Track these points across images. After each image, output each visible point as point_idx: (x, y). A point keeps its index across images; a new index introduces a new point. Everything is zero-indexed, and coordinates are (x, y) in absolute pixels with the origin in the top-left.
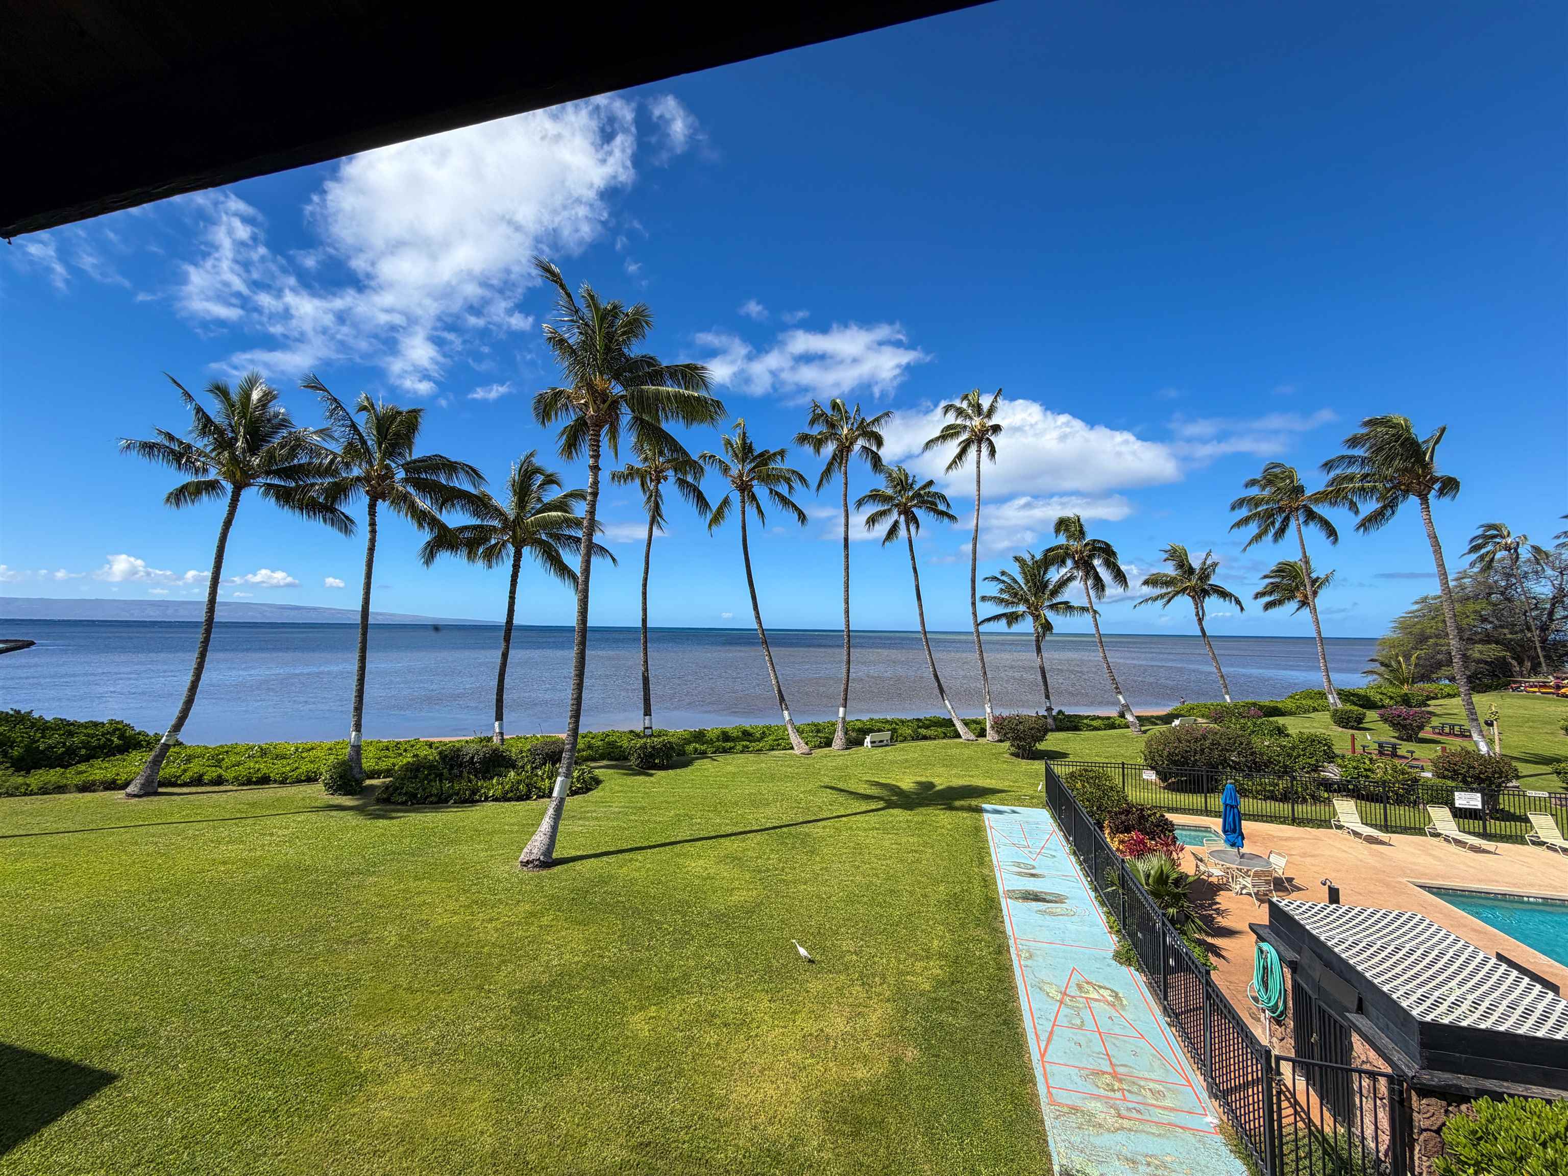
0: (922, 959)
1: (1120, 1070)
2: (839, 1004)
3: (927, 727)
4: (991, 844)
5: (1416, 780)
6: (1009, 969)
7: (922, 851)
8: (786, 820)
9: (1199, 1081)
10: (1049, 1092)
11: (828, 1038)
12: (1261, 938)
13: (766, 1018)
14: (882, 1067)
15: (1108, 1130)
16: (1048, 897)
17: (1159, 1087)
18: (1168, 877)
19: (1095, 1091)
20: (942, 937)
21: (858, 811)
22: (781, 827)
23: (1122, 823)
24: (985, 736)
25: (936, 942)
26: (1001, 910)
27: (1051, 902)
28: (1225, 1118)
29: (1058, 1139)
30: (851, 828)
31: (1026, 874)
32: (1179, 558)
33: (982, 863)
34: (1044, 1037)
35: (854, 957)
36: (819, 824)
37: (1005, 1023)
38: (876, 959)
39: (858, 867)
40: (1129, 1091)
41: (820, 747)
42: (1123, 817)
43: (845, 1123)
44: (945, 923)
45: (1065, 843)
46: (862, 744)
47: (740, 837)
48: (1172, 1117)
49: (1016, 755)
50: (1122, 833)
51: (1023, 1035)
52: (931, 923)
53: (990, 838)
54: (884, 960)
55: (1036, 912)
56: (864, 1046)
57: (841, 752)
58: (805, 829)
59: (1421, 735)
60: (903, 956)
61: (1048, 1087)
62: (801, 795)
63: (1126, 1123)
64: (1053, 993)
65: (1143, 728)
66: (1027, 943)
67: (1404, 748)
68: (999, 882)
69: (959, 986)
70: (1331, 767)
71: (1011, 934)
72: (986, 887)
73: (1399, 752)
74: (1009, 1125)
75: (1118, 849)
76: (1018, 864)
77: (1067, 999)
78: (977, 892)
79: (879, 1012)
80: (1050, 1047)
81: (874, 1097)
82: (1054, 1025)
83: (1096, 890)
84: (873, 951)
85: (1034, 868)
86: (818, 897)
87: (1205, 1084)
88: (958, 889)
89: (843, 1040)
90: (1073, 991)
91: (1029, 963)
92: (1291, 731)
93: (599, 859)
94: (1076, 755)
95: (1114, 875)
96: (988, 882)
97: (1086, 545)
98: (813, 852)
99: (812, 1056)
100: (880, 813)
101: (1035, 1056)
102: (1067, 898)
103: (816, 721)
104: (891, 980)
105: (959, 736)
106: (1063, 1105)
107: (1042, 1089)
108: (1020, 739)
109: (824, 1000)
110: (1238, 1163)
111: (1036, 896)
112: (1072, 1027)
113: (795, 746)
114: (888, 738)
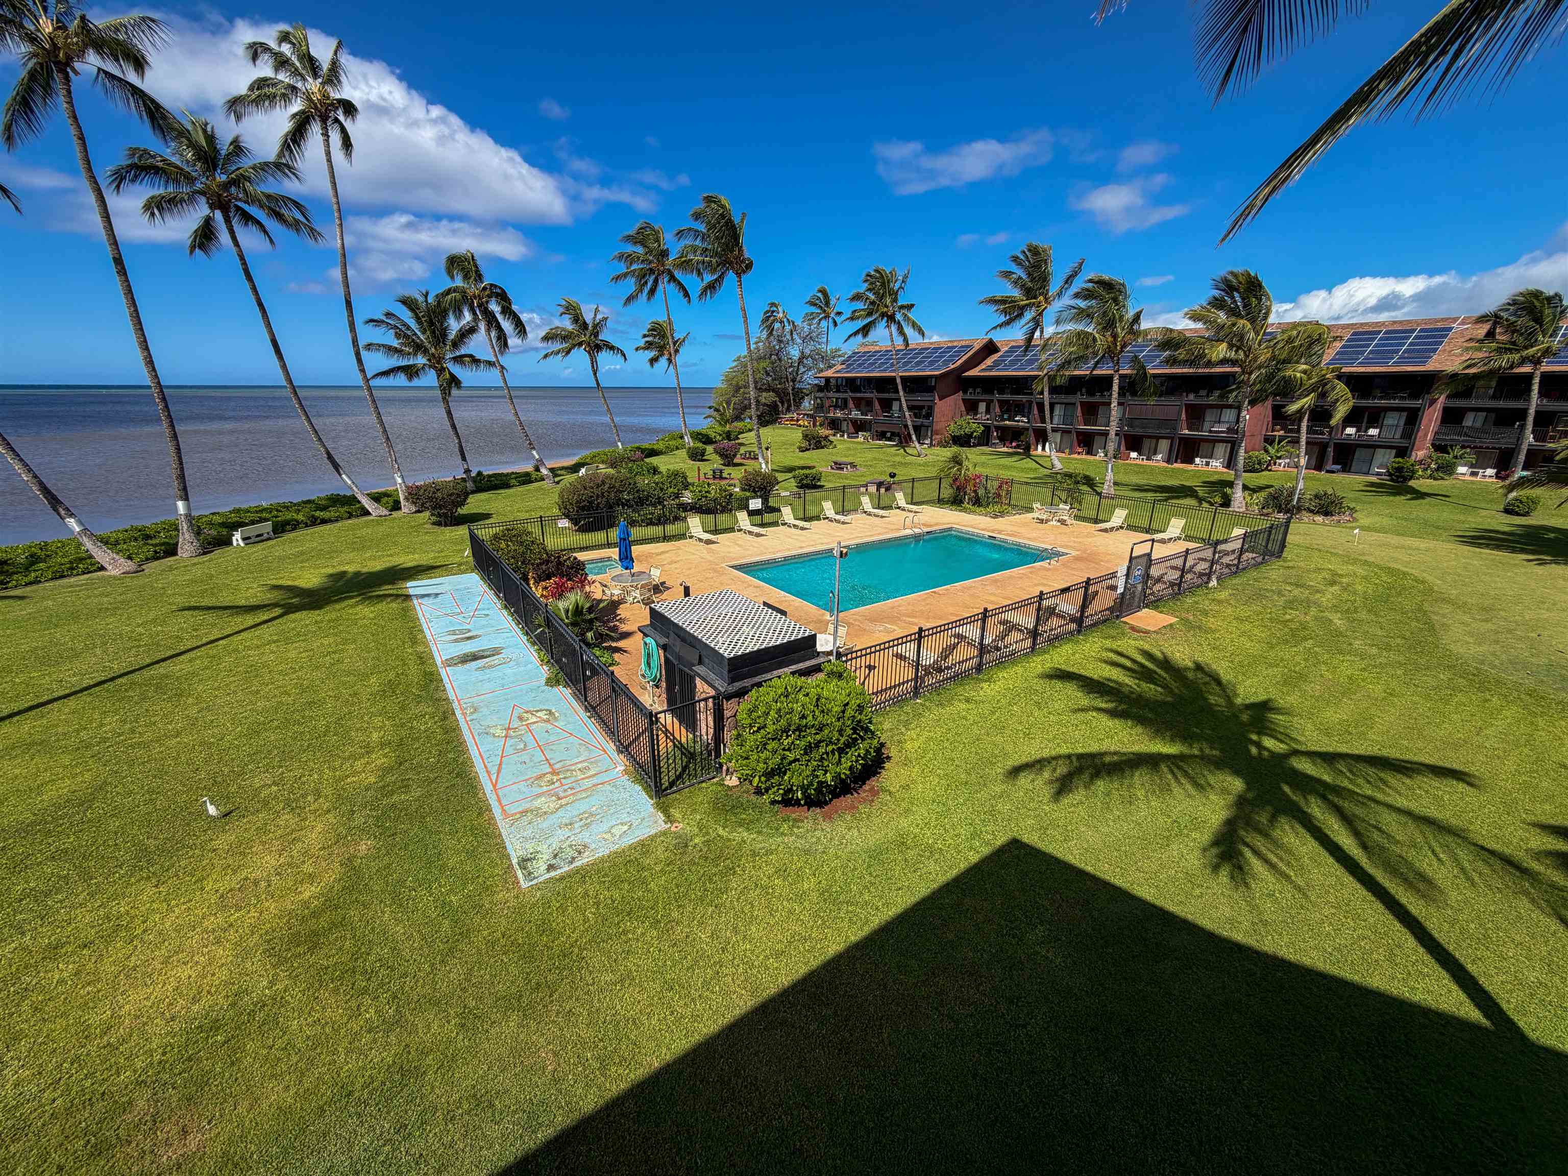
0: (362, 756)
1: (557, 766)
2: (264, 843)
3: (324, 508)
4: (423, 620)
6: (457, 728)
7: (342, 650)
8: (117, 668)
9: (611, 747)
10: (504, 810)
11: (256, 883)
12: (646, 635)
13: (155, 906)
14: (332, 874)
15: (552, 813)
16: (486, 653)
17: (586, 764)
18: (582, 608)
19: (540, 790)
20: (381, 727)
21: (242, 627)
22: (112, 679)
23: (544, 572)
24: (400, 508)
25: (375, 735)
26: (442, 680)
27: (489, 656)
28: (628, 764)
29: (514, 840)
30: (234, 651)
31: (462, 639)
32: (573, 312)
33: (414, 642)
34: (494, 770)
35: (275, 788)
36: (181, 658)
37: (458, 775)
38: (303, 779)
39: (258, 692)
40: (564, 778)
41: (156, 559)
42: (544, 567)
43: (298, 946)
44: (383, 713)
45: (496, 600)
46: (230, 543)
47: (33, 713)
48: (595, 780)
49: (439, 524)
50: (544, 581)
51: (477, 777)
52: (366, 718)
53: (420, 615)
54: (316, 776)
55: (476, 670)
56: (308, 868)
57: (196, 560)
58: (159, 670)
59: (735, 461)
60: (337, 764)
61: (502, 807)
62: (141, 629)
63: (563, 801)
64: (498, 732)
65: (557, 479)
66: (470, 700)
67: (727, 471)
68: (436, 655)
69: (407, 764)
70: (687, 493)
71: (454, 698)
72: (423, 663)
73: (723, 475)
74: (471, 854)
75: (542, 596)
76: (453, 633)
77: (511, 732)
78: (414, 671)
79: (319, 829)
80: (500, 775)
81: (330, 903)
82: (502, 757)
83: (527, 634)
84: (298, 773)
85: (469, 631)
86: (203, 744)
87: (615, 748)
88: (392, 675)
89: (278, 874)
90: (516, 723)
91: (474, 716)
92: (663, 469)
94: (499, 514)
95: (540, 620)
96: (424, 659)
97: (484, 289)
98: (181, 695)
99: (239, 908)
100: (275, 623)
101: (488, 787)
102: (503, 648)
103: (138, 524)
104: (329, 791)
105: (367, 513)
106: (516, 814)
107: (497, 812)
108: (440, 507)
109: (241, 850)
110: (638, 788)
111: (475, 655)
112: (518, 751)
113: (106, 565)
114: (270, 529)
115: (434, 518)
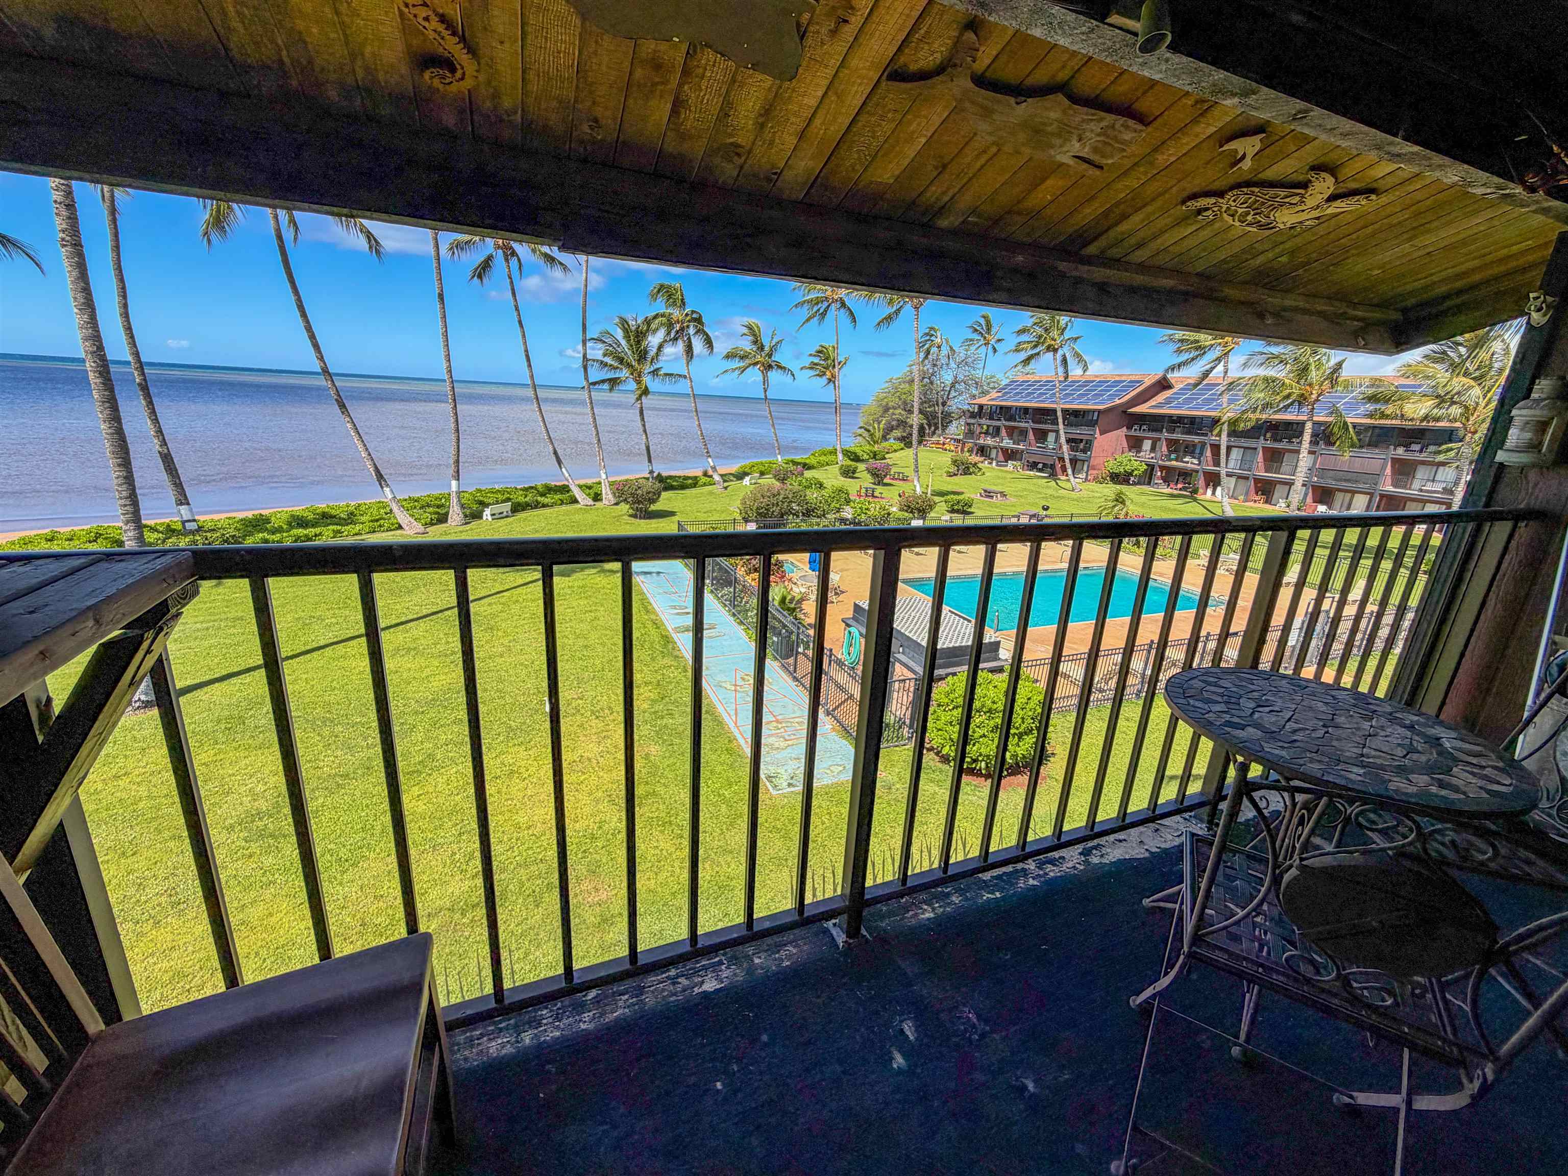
1: (780, 717)
2: (585, 736)
3: (543, 495)
4: (647, 595)
5: (889, 514)
11: (589, 759)
12: (848, 625)
21: (517, 584)
22: (441, 611)
24: (601, 500)
28: (834, 724)
30: (519, 601)
32: (754, 333)
33: (645, 611)
34: (732, 713)
36: (482, 602)
41: (432, 524)
44: (640, 660)
46: (480, 517)
47: (401, 627)
49: (634, 516)
50: (752, 573)
51: (720, 716)
54: (606, 697)
56: (620, 755)
57: (461, 528)
59: (885, 481)
60: (618, 691)
63: (790, 743)
64: (729, 687)
65: (726, 484)
67: (879, 489)
68: (666, 623)
69: (668, 699)
70: (847, 508)
72: (658, 628)
73: (876, 494)
74: (731, 766)
78: (653, 633)
79: (619, 732)
81: (642, 780)
84: (594, 694)
86: (522, 664)
88: (638, 634)
90: (740, 682)
92: (828, 483)
94: (682, 512)
97: (687, 315)
99: (584, 773)
101: (731, 724)
103: (416, 495)
105: (575, 501)
108: (639, 502)
110: (845, 742)
113: (404, 526)
114: (509, 509)
115: (631, 511)
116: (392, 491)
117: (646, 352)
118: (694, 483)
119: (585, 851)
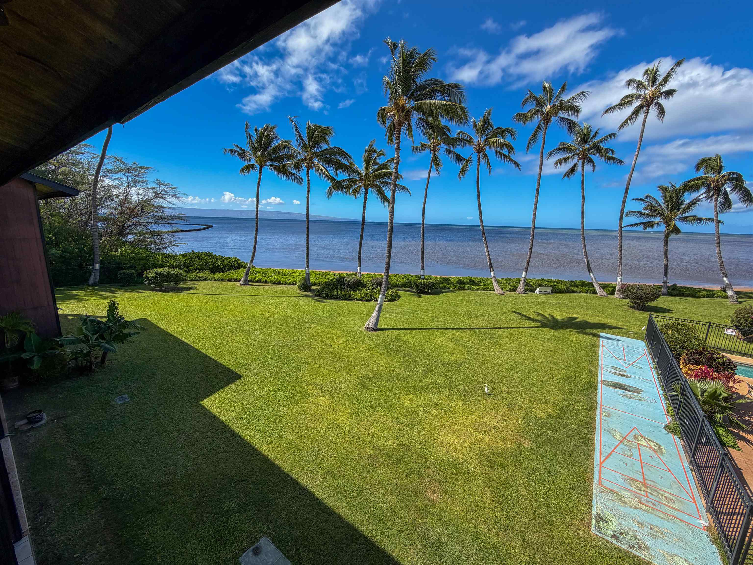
0: (543, 403)
1: (649, 482)
2: (495, 413)
3: (577, 286)
4: (600, 355)
6: (593, 419)
7: (556, 352)
8: (484, 325)
9: (702, 503)
10: (600, 480)
11: (487, 426)
13: (459, 411)
14: (511, 445)
15: (631, 507)
16: (630, 389)
17: (673, 498)
18: (720, 395)
19: (629, 487)
20: (557, 396)
21: (524, 326)
22: (481, 329)
23: (694, 359)
24: (614, 294)
25: (553, 398)
26: (597, 390)
27: (631, 391)
28: (713, 525)
29: (599, 501)
30: (518, 334)
31: (619, 374)
33: (591, 363)
34: (604, 455)
35: (507, 395)
36: (502, 330)
37: (583, 443)
38: (518, 398)
39: (518, 354)
40: (651, 493)
41: (510, 291)
42: (696, 356)
43: (488, 462)
44: (561, 389)
45: (651, 362)
46: (534, 292)
47: (460, 330)
48: (676, 513)
49: (633, 307)
50: (691, 364)
51: (593, 451)
52: (552, 387)
53: (600, 352)
54: (522, 400)
55: (619, 395)
56: (504, 434)
57: (521, 295)
58: (494, 331)
60: (532, 400)
61: (600, 478)
62: (495, 315)
63: (643, 507)
64: (617, 436)
65: (740, 300)
66: (607, 408)
68: (600, 375)
69: (561, 420)
71: (599, 402)
72: (590, 376)
74: (572, 488)
75: (686, 373)
76: (615, 368)
77: (625, 441)
78: (584, 378)
79: (514, 422)
80: (607, 460)
81: (504, 455)
82: (613, 451)
83: (664, 391)
85: (625, 371)
86: (494, 364)
87: (705, 505)
88: (573, 374)
89: (494, 429)
90: (630, 438)
91: (607, 419)
93: (396, 331)
94: (676, 312)
95: (677, 387)
96: (593, 374)
97: (724, 176)
98: (495, 343)
99: (478, 431)
100: (536, 329)
101: (597, 462)
102: (643, 391)
103: (509, 278)
104: (525, 409)
105: (595, 292)
106: (607, 488)
107: (596, 477)
108: (637, 299)
109: (488, 410)
110: (714, 548)
111: (622, 386)
112: (624, 454)
113: (495, 290)
114: (550, 290)
115: (631, 304)
116: (494, 274)
117: (681, 204)
118: (711, 295)
119: (445, 469)
